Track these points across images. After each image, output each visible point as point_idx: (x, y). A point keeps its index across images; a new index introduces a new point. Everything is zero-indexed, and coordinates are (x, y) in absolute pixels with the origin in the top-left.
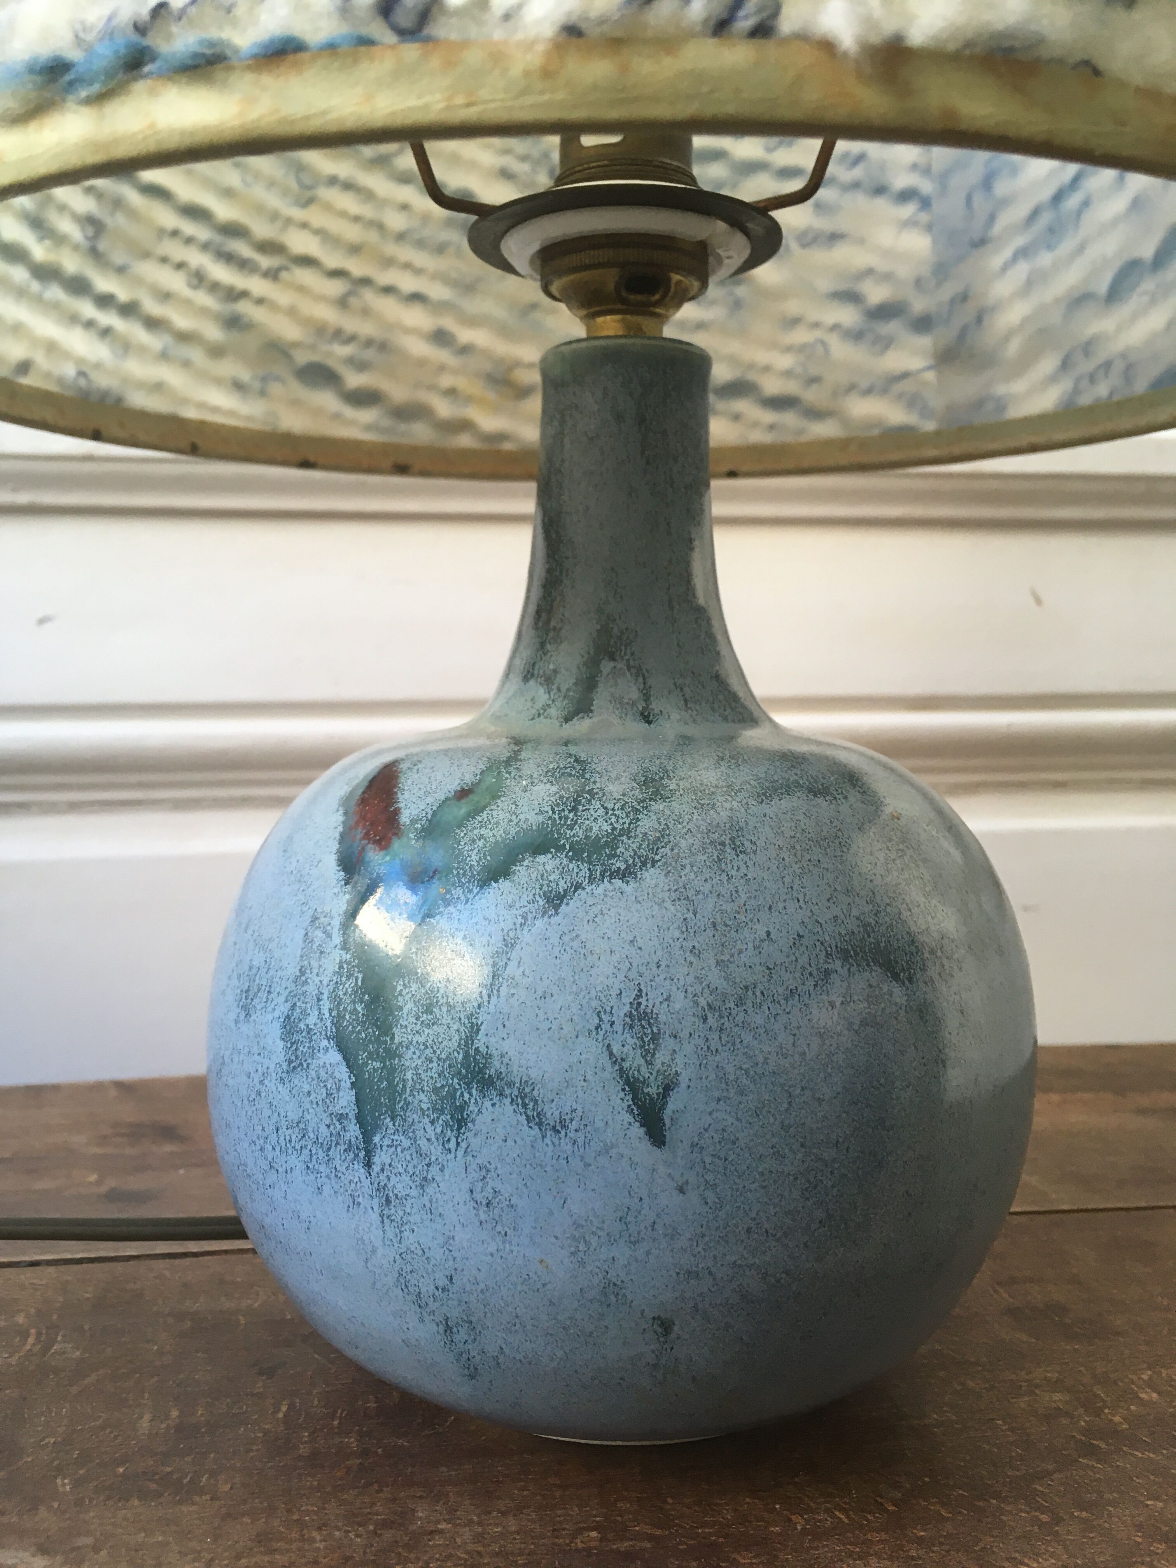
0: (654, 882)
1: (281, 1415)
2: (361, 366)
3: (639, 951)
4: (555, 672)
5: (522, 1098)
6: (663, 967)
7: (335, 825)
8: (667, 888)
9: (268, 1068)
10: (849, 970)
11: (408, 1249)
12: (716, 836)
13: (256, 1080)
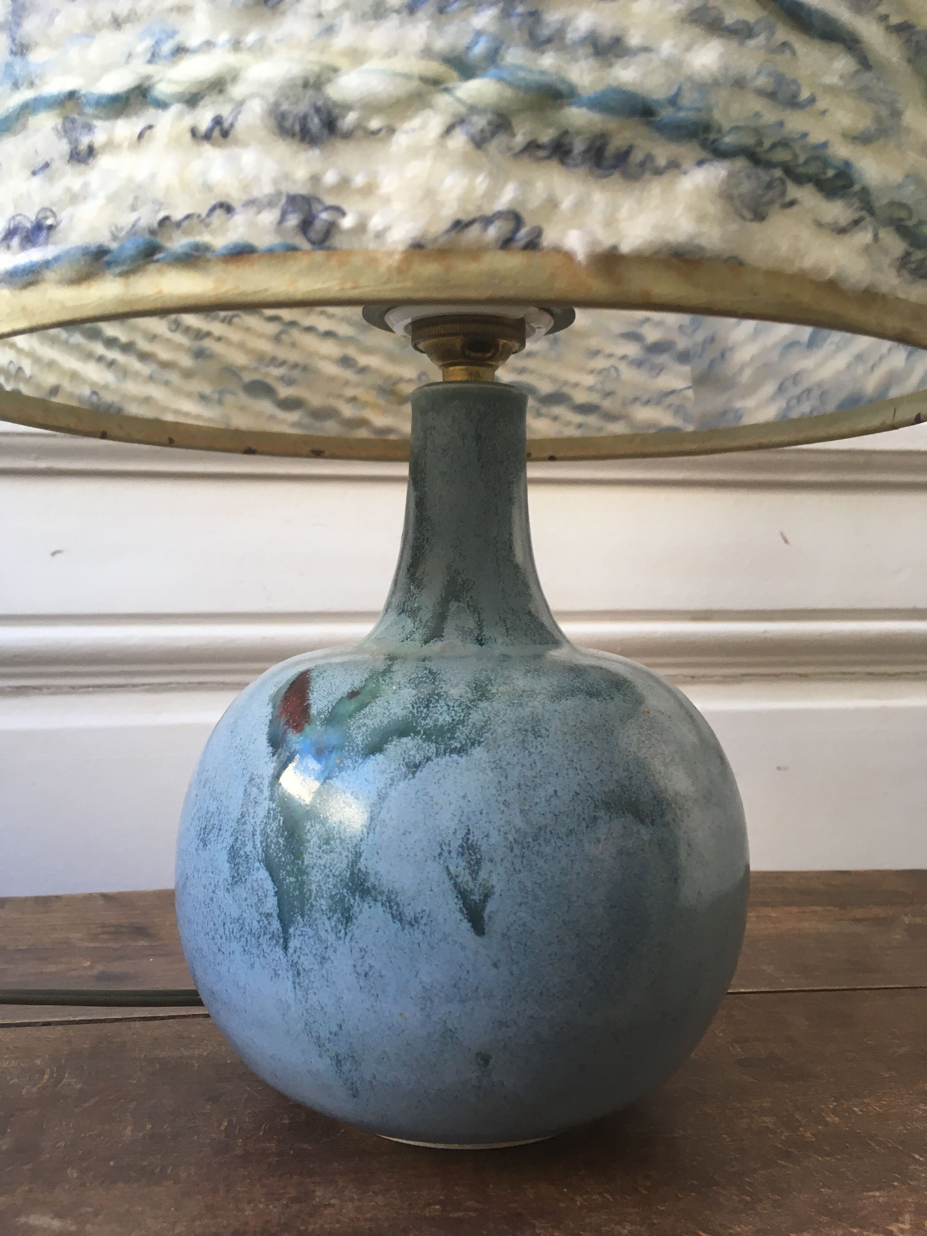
0: (479, 756)
1: (223, 1128)
2: (289, 382)
3: (468, 803)
4: (419, 609)
5: (389, 902)
6: (484, 814)
7: (267, 714)
8: (487, 760)
9: (218, 882)
10: (610, 817)
11: (312, 1006)
12: (521, 725)
13: (210, 890)
